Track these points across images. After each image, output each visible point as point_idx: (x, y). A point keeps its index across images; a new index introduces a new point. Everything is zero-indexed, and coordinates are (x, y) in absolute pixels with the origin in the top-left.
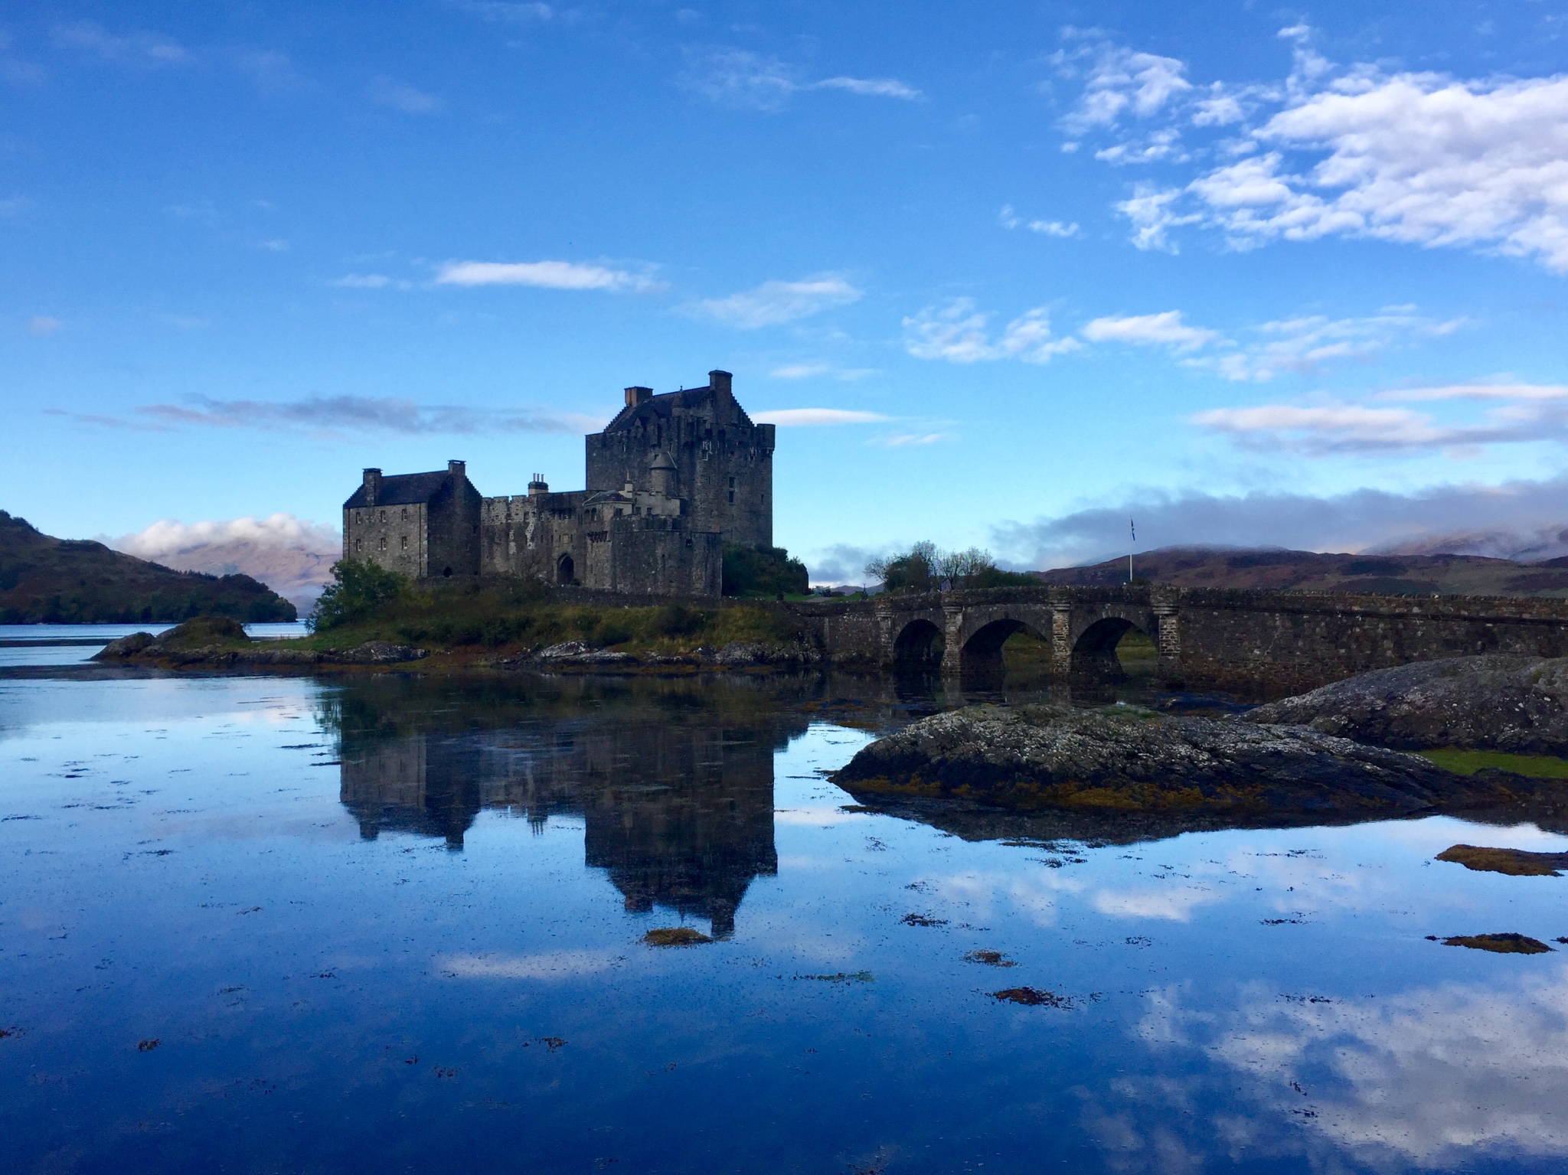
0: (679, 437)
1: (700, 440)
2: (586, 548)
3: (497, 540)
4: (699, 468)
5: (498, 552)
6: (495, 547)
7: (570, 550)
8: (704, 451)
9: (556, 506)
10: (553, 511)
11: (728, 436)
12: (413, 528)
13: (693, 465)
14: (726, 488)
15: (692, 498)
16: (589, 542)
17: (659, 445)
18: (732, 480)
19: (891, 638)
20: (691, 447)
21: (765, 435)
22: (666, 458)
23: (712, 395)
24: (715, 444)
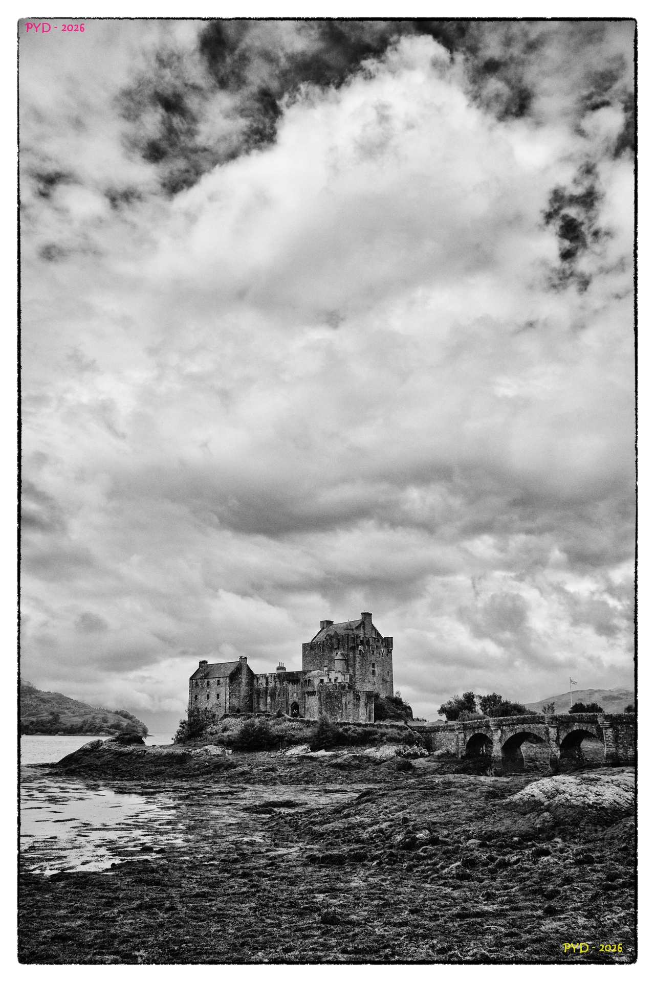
0: (348, 644)
1: (358, 645)
2: (305, 699)
3: (261, 696)
4: (358, 659)
5: (262, 701)
6: (260, 699)
7: (297, 700)
8: (360, 651)
9: (291, 678)
10: (289, 681)
11: (371, 644)
12: (222, 689)
13: (355, 657)
14: (371, 669)
15: (355, 674)
16: (306, 696)
17: (338, 648)
18: (374, 665)
19: (464, 743)
20: (354, 649)
21: (388, 642)
22: (342, 654)
23: (363, 623)
24: (365, 647)
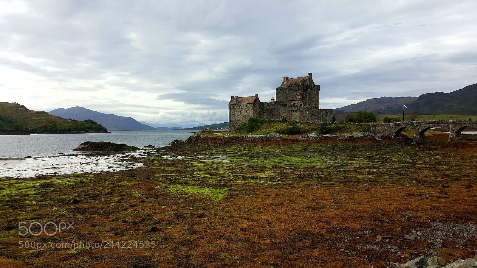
0: (303, 88)
1: (308, 89)
2: (290, 113)
7: (285, 114)
8: (308, 91)
10: (280, 105)
11: (312, 88)
12: (249, 109)
13: (306, 94)
14: (312, 99)
15: (306, 102)
17: (298, 90)
18: (313, 97)
19: (395, 131)
20: (306, 90)
21: (318, 87)
22: (301, 93)
23: (309, 78)
24: (310, 90)
